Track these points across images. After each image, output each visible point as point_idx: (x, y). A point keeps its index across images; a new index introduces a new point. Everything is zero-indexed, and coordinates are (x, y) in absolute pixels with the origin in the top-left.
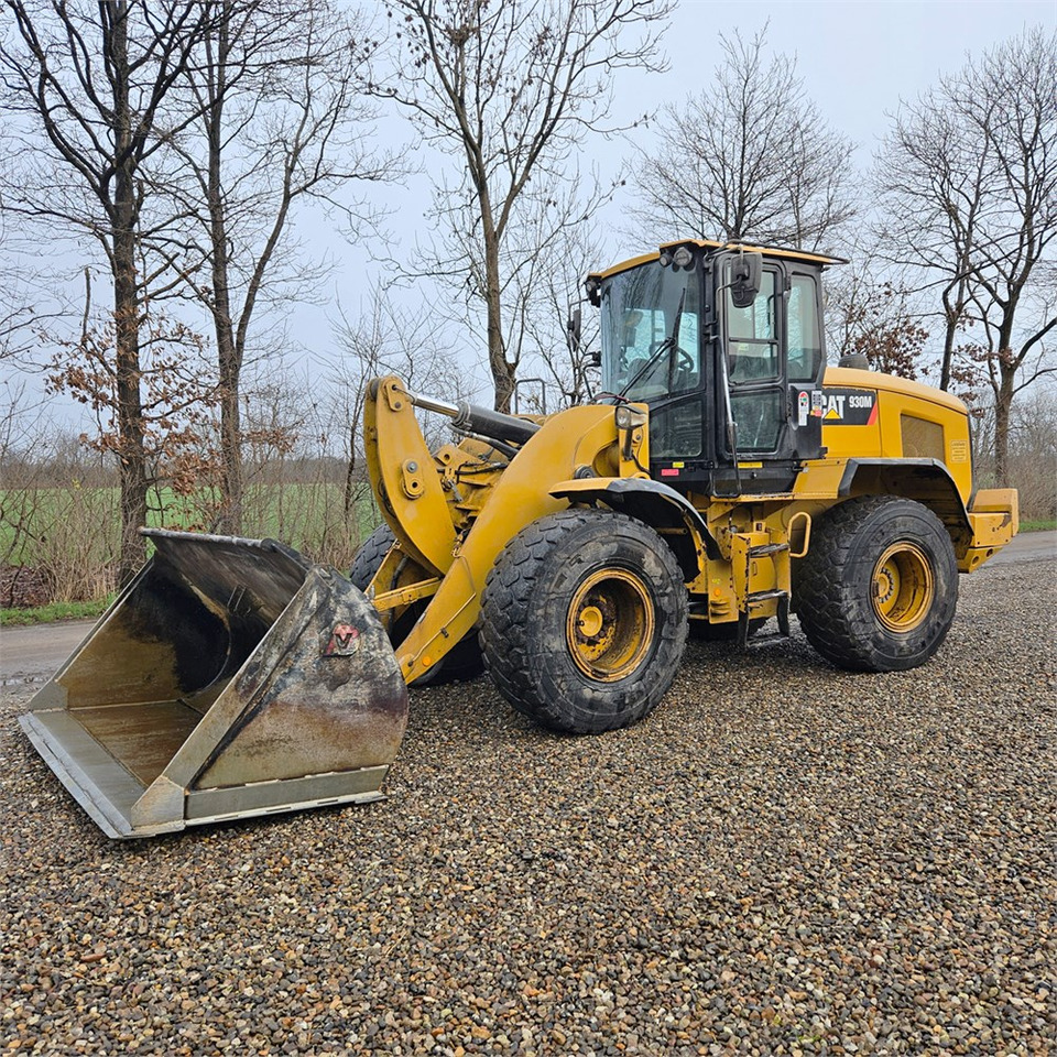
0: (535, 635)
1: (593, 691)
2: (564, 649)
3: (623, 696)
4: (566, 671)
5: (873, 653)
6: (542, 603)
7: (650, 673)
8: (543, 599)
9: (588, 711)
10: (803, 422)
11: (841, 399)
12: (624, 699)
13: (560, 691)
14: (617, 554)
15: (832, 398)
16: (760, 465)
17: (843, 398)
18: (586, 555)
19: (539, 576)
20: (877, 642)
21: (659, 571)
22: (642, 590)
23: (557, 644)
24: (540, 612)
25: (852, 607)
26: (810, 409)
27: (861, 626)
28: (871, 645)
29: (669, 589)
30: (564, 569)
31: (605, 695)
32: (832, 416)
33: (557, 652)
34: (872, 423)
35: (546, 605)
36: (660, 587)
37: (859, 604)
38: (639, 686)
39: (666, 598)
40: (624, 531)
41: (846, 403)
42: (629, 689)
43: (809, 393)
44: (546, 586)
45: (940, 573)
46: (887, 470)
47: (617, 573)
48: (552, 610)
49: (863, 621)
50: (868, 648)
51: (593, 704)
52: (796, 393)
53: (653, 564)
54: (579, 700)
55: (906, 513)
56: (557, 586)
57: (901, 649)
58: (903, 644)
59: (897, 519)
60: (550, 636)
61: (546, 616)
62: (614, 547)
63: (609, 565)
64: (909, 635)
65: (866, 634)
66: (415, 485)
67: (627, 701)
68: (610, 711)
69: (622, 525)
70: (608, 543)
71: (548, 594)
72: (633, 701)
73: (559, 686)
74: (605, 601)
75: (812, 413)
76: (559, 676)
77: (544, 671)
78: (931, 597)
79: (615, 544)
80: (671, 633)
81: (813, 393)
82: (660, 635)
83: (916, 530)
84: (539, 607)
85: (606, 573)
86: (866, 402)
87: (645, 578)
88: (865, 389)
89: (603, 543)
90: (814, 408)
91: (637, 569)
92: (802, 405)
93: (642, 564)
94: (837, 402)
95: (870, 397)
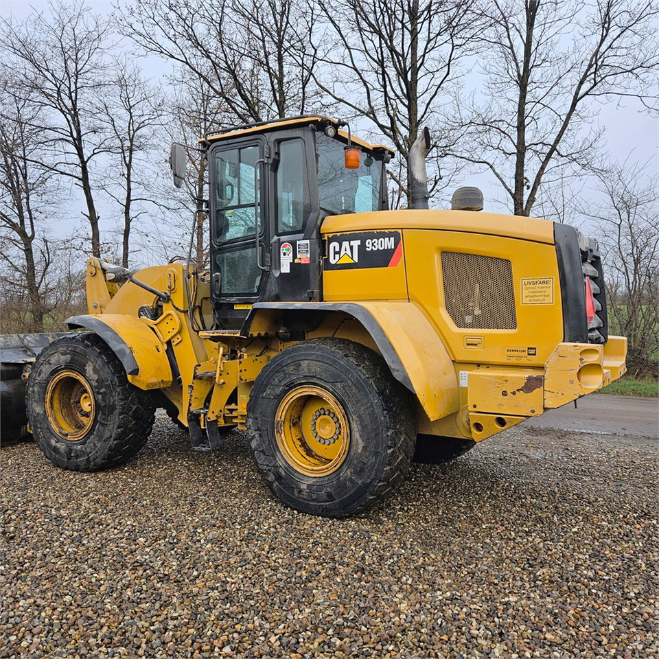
1: (56, 442)
2: (42, 412)
3: (71, 451)
4: (42, 426)
5: (274, 485)
7: (90, 442)
8: (33, 382)
9: (53, 453)
10: (285, 269)
11: (356, 244)
12: (71, 453)
13: (40, 437)
14: (70, 362)
17: (358, 242)
18: (53, 360)
20: (279, 477)
21: (96, 377)
22: (88, 388)
23: (38, 409)
24: (31, 389)
25: (254, 436)
26: (295, 256)
27: (262, 457)
28: (273, 477)
29: (103, 390)
30: (42, 367)
31: (62, 447)
33: (38, 414)
36: (96, 387)
37: (260, 436)
38: (82, 448)
39: (100, 396)
41: (362, 248)
42: (75, 448)
43: (294, 244)
44: (35, 375)
47: (71, 373)
48: (36, 389)
49: (263, 451)
50: (269, 479)
52: (279, 245)
53: (91, 372)
56: (39, 376)
57: (300, 491)
58: (304, 487)
61: (33, 392)
62: (68, 358)
63: (66, 368)
64: (314, 480)
65: (267, 466)
67: (72, 455)
70: (65, 354)
71: (35, 380)
72: (77, 456)
73: (40, 434)
75: (296, 261)
79: (69, 356)
80: (104, 419)
81: (298, 243)
85: (66, 373)
87: (88, 380)
88: (386, 231)
89: (62, 355)
90: (298, 256)
91: (83, 373)
92: (284, 254)
93: (85, 371)
94: (351, 248)
95: (392, 239)
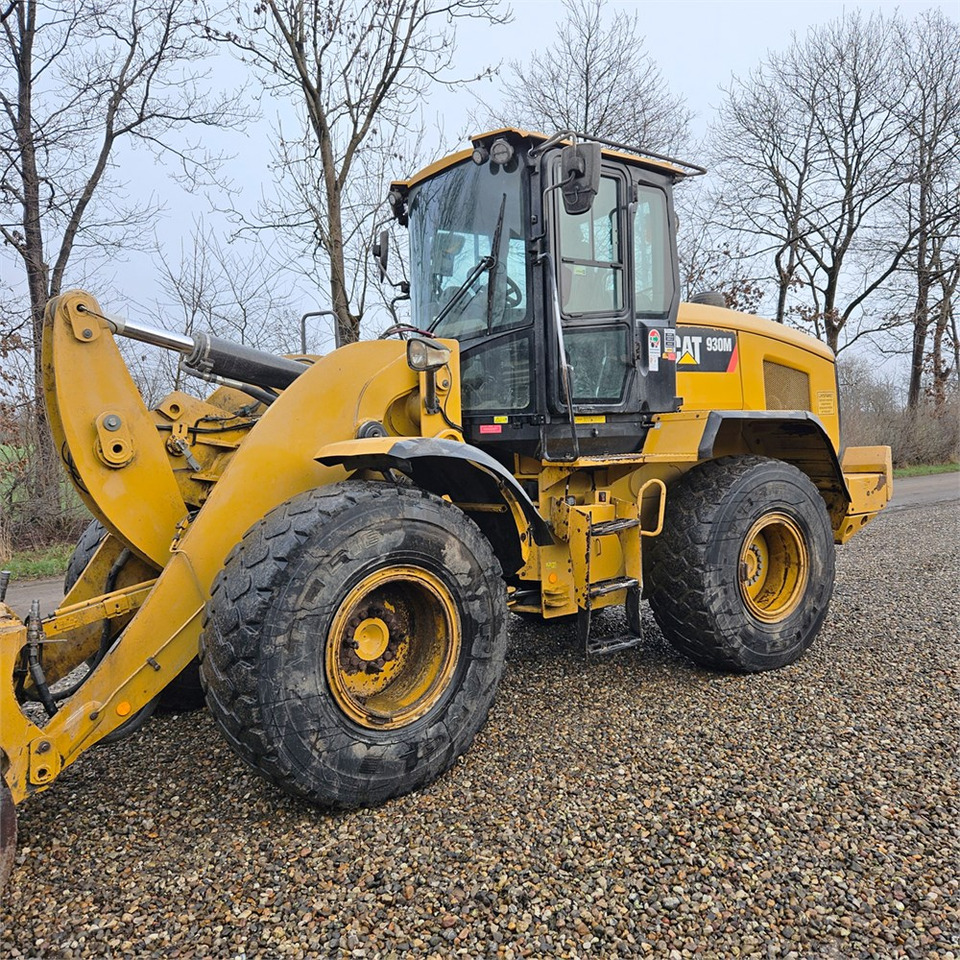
0: (272, 674)
1: (369, 746)
2: (321, 689)
3: (414, 746)
4: (324, 723)
5: (741, 651)
6: (284, 626)
7: (455, 710)
8: (286, 620)
9: (361, 777)
10: (654, 366)
11: (697, 340)
12: (417, 751)
13: (315, 754)
14: (405, 546)
15: (687, 339)
16: (602, 420)
17: (700, 339)
18: (357, 549)
19: (279, 585)
20: (746, 637)
21: (467, 566)
22: (442, 593)
23: (309, 685)
24: (281, 639)
25: (717, 595)
26: (662, 351)
27: (728, 618)
28: (740, 640)
29: (482, 590)
30: (320, 572)
31: (387, 750)
32: (688, 360)
33: (309, 697)
34: (732, 370)
35: (290, 629)
36: (467, 588)
37: (726, 592)
38: (439, 729)
39: (477, 603)
40: (415, 512)
41: (703, 346)
42: (423, 736)
43: (661, 332)
44: (291, 600)
45: (816, 549)
46: (750, 425)
47: (405, 572)
48: (301, 635)
49: (730, 612)
50: (735, 646)
51: (368, 765)
52: (644, 331)
53: (458, 557)
54: (346, 763)
55: (777, 477)
56: (310, 597)
57: (774, 644)
58: (776, 637)
59: (767, 485)
60: (298, 675)
61: (291, 645)
62: (399, 536)
63: (393, 561)
64: (782, 625)
65: (733, 629)
66: (117, 449)
67: (420, 754)
68: (395, 772)
69: (411, 504)
70: (390, 530)
71: (294, 611)
72: (430, 751)
73: (313, 746)
74: (392, 608)
75: (664, 356)
76: (313, 731)
77: (288, 726)
78: (806, 577)
79: (401, 533)
80: (485, 650)
81: (666, 331)
82: (469, 654)
83: (789, 497)
84: (279, 633)
85: (388, 574)
86: (724, 345)
87: (445, 577)
88: (724, 330)
89: (382, 532)
90: (666, 350)
91: (435, 565)
92: (653, 345)
93: (442, 558)
94: (693, 344)
95: (730, 340)
